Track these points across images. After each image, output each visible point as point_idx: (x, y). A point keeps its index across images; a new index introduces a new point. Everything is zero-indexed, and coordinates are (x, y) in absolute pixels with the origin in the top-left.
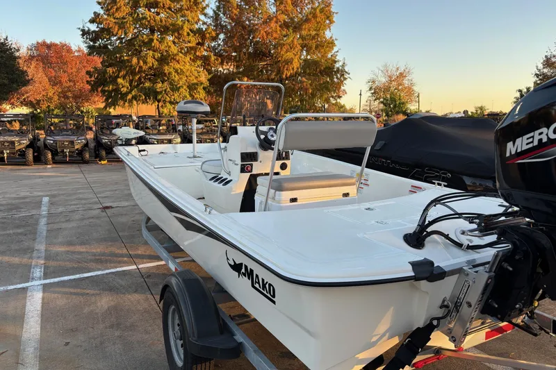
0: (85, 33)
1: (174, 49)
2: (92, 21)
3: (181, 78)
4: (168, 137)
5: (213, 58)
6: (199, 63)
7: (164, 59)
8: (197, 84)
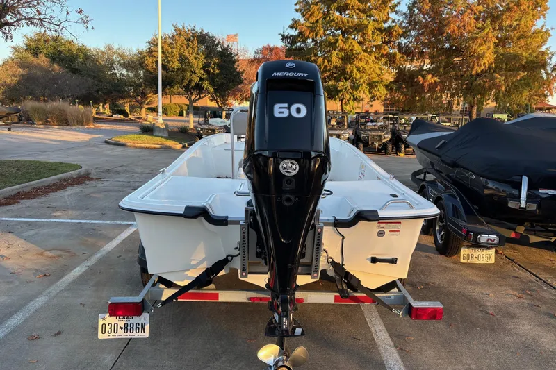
0: (284, 37)
1: (358, 48)
2: (291, 27)
3: (362, 76)
4: (337, 132)
5: (398, 55)
6: (383, 60)
7: (348, 58)
8: (377, 82)
